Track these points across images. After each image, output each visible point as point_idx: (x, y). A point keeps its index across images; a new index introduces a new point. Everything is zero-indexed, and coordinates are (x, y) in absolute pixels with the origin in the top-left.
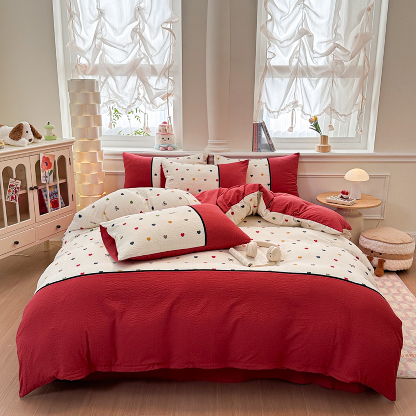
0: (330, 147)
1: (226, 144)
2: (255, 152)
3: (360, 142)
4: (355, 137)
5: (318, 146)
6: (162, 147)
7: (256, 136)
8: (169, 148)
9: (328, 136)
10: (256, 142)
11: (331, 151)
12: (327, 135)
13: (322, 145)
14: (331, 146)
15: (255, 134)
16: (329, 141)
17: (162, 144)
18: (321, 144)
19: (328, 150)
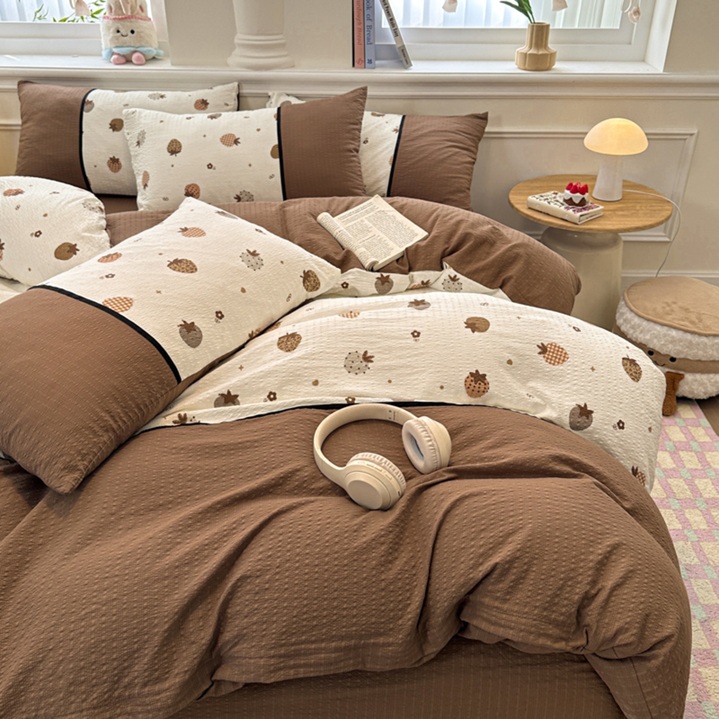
0: (552, 55)
1: (281, 46)
2: (358, 68)
3: (630, 43)
4: (618, 28)
5: (522, 53)
6: (118, 54)
7: (360, 24)
8: (134, 57)
9: (548, 26)
10: (362, 42)
11: (554, 67)
12: (547, 23)
13: (533, 51)
14: (555, 53)
15: (357, 20)
16: (551, 37)
17: (117, 47)
18: (530, 48)
19: (548, 65)
